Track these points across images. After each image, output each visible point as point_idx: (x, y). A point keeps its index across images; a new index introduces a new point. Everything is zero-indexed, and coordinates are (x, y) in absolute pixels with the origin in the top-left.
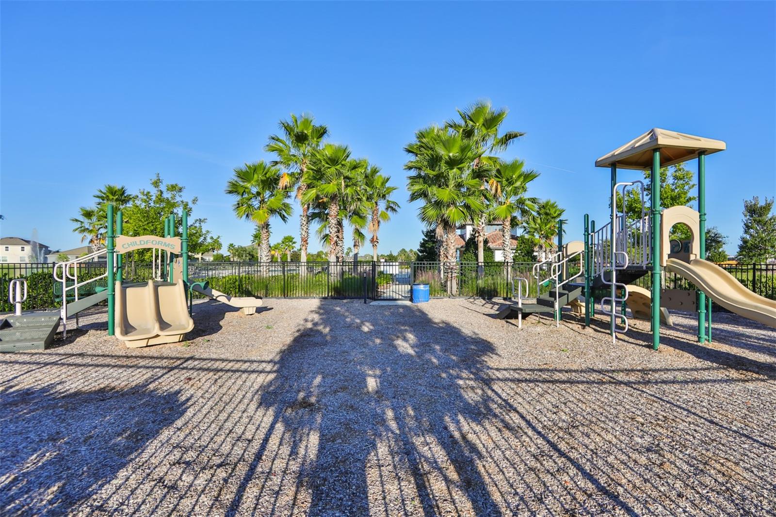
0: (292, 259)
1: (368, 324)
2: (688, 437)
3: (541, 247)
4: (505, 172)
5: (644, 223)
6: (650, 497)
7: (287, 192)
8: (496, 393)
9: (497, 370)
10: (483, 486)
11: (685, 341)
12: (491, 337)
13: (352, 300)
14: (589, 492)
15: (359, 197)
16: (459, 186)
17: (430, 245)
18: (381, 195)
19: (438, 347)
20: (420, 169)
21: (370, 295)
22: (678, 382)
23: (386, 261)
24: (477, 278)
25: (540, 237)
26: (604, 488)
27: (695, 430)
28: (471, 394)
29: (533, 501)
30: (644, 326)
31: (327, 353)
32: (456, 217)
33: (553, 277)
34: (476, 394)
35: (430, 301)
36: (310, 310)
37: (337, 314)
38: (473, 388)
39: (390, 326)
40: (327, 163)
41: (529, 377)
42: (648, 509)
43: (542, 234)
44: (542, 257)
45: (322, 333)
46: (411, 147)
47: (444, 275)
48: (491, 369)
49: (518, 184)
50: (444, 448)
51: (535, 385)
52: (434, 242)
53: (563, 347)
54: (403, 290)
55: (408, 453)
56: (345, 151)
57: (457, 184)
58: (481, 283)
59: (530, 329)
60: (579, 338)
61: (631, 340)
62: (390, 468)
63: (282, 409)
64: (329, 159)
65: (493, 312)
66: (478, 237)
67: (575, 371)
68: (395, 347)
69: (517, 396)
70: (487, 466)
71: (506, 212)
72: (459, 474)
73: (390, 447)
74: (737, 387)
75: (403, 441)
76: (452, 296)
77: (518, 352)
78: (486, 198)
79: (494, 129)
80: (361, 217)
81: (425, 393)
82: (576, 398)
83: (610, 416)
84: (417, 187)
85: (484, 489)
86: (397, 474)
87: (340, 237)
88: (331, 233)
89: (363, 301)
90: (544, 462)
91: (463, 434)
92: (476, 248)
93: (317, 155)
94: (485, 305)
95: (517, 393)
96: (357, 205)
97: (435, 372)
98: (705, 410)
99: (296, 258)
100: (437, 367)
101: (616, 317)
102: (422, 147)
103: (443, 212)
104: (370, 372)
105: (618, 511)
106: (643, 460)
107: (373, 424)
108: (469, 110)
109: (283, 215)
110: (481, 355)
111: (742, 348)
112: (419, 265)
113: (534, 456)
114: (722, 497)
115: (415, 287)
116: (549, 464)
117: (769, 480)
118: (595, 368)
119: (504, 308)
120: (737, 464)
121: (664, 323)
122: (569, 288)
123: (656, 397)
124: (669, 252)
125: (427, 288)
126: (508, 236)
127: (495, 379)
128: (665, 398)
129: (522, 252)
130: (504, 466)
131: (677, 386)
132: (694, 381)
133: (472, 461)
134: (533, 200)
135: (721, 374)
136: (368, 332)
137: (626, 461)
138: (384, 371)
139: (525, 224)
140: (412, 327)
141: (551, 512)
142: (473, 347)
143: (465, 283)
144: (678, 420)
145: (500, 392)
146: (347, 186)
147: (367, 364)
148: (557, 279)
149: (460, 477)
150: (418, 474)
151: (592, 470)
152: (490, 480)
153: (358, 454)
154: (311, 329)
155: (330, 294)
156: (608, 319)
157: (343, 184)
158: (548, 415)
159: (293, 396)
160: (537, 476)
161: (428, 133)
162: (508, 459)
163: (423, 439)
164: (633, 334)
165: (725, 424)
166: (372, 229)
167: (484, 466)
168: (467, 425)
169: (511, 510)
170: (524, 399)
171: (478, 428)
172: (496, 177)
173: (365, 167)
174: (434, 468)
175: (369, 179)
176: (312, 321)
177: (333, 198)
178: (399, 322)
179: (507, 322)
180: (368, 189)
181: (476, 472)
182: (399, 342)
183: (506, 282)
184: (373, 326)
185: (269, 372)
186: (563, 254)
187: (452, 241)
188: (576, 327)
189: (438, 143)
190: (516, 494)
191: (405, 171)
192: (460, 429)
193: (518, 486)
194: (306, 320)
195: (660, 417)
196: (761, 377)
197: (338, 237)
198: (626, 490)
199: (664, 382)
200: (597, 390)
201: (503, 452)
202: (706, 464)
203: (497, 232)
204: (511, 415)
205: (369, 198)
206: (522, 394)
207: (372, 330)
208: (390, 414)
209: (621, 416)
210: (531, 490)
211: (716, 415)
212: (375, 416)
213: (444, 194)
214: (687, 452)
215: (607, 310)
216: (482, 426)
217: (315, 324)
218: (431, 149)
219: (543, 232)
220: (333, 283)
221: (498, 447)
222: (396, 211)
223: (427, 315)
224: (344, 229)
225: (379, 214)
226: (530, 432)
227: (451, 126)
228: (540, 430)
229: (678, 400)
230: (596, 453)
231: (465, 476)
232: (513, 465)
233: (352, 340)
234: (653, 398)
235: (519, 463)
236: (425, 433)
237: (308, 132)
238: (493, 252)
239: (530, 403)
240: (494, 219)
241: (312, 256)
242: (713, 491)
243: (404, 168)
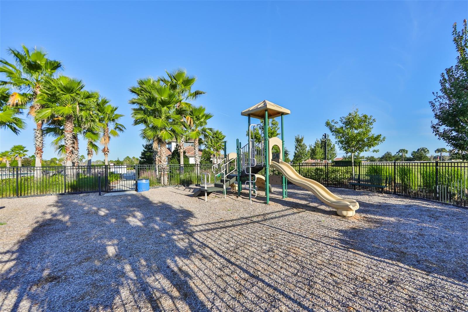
0: (23, 165)
1: (103, 210)
2: (282, 241)
3: (214, 155)
4: (195, 113)
5: (262, 144)
6: (271, 272)
7: (19, 108)
8: (197, 240)
9: (196, 226)
10: (194, 294)
11: (278, 198)
12: (190, 208)
13: (88, 194)
14: (246, 279)
15: (92, 119)
16: (168, 118)
17: (148, 154)
18: (111, 119)
19: (158, 219)
20: (141, 104)
21: (104, 189)
22: (277, 217)
23: (114, 165)
24: (180, 174)
25: (214, 150)
26: (252, 274)
27: (284, 238)
28: (182, 243)
29: (221, 293)
30: (262, 194)
31: (69, 235)
32: (166, 137)
33: (222, 171)
34: (185, 242)
35: (150, 190)
36: (48, 204)
37: (76, 205)
38: (183, 239)
39: (122, 209)
40: (62, 90)
41: (213, 227)
42: (271, 278)
43: (215, 149)
44: (215, 160)
45: (62, 221)
46: (134, 89)
47: (159, 173)
48: (193, 226)
49: (202, 120)
50: (169, 279)
51: (217, 230)
52: (151, 152)
53: (229, 209)
54: (130, 184)
55: (144, 290)
56: (79, 83)
57: (167, 116)
58: (182, 177)
59: (211, 201)
60: (235, 203)
61: (258, 201)
62: (132, 304)
63: (26, 289)
64: (64, 87)
65: (190, 193)
66: (180, 149)
67: (235, 220)
68: (127, 223)
69: (208, 239)
70: (195, 282)
71: (196, 136)
72: (179, 292)
73: (130, 290)
74: (296, 216)
75: (140, 283)
76: (164, 186)
77: (206, 214)
78: (184, 126)
79: (189, 87)
80: (94, 134)
81: (152, 249)
82: (237, 234)
83: (252, 239)
84: (139, 116)
85: (195, 295)
86: (138, 306)
87: (76, 147)
88: (67, 144)
89: (98, 193)
90: (225, 271)
91: (179, 268)
92: (179, 156)
93: (52, 83)
94: (186, 190)
95: (207, 237)
96: (90, 124)
97: (158, 234)
98: (287, 228)
99: (28, 164)
100: (159, 231)
101: (252, 190)
102: (142, 90)
103: (158, 133)
104: (110, 243)
105: (259, 284)
106: (267, 256)
107: (116, 278)
108: (174, 73)
109: (15, 128)
110: (186, 219)
111: (297, 199)
112: (142, 167)
113: (220, 269)
114: (295, 264)
115: (139, 182)
116: (227, 271)
117: (309, 251)
118: (244, 217)
119: (197, 191)
120: (299, 248)
121: (270, 192)
122: (230, 177)
123: (270, 226)
124: (272, 159)
125: (148, 181)
126: (197, 150)
127: (195, 232)
128: (273, 226)
129: (205, 159)
130: (205, 279)
131: (276, 219)
132: (282, 216)
133: (186, 282)
134: (211, 130)
135: (291, 211)
136: (105, 215)
137: (260, 259)
138: (120, 240)
139: (205, 143)
140: (139, 208)
141: (230, 295)
142: (180, 215)
143: (173, 177)
144: (278, 235)
145: (198, 238)
146: (81, 110)
147: (106, 238)
148: (224, 173)
149: (180, 294)
150: (153, 301)
151: (247, 267)
152: (198, 289)
153: (105, 302)
154: (50, 220)
155: (67, 191)
156: (248, 192)
157: (78, 108)
158: (225, 245)
159: (37, 275)
160: (222, 279)
161: (146, 82)
162: (206, 275)
163: (153, 278)
164: (259, 198)
165: (294, 233)
166: (104, 142)
167: (193, 283)
168: (181, 262)
169: (211, 302)
170: (212, 239)
171: (188, 262)
172: (190, 115)
173: (96, 97)
174: (163, 293)
175: (100, 106)
176: (51, 213)
177: (69, 118)
178: (129, 206)
179: (199, 198)
180: (100, 114)
181: (189, 287)
182: (130, 219)
183: (197, 175)
184: (108, 210)
185: (6, 262)
186: (227, 159)
187: (164, 152)
188: (234, 197)
189: (153, 90)
190: (213, 292)
191: (130, 104)
192: (177, 266)
193: (213, 287)
194: (44, 213)
195: (272, 235)
196: (304, 210)
197: (73, 147)
198: (261, 272)
199: (272, 218)
200: (245, 228)
201: (203, 272)
202: (289, 251)
203: (190, 147)
204: (206, 250)
205: (101, 120)
206: (210, 237)
207: (108, 213)
208: (128, 268)
209: (257, 238)
210: (220, 287)
211: (291, 229)
212: (117, 272)
213: (159, 122)
214: (282, 248)
215: (247, 187)
216: (190, 260)
217: (55, 215)
218: (149, 92)
219: (215, 148)
220: (70, 182)
221: (200, 269)
222: (123, 130)
223: (149, 199)
224: (79, 141)
225: (109, 131)
226: (216, 257)
227: (162, 81)
228: (221, 254)
229: (277, 226)
230: (248, 259)
231: (183, 291)
232: (209, 277)
233: (92, 223)
234: (268, 227)
235: (212, 275)
236: (155, 273)
237: (42, 63)
238: (188, 159)
239: (215, 241)
240: (189, 139)
241: (46, 162)
242: (292, 262)
243: (129, 102)
